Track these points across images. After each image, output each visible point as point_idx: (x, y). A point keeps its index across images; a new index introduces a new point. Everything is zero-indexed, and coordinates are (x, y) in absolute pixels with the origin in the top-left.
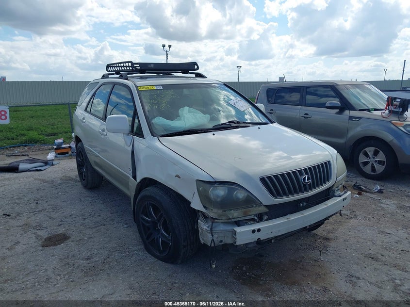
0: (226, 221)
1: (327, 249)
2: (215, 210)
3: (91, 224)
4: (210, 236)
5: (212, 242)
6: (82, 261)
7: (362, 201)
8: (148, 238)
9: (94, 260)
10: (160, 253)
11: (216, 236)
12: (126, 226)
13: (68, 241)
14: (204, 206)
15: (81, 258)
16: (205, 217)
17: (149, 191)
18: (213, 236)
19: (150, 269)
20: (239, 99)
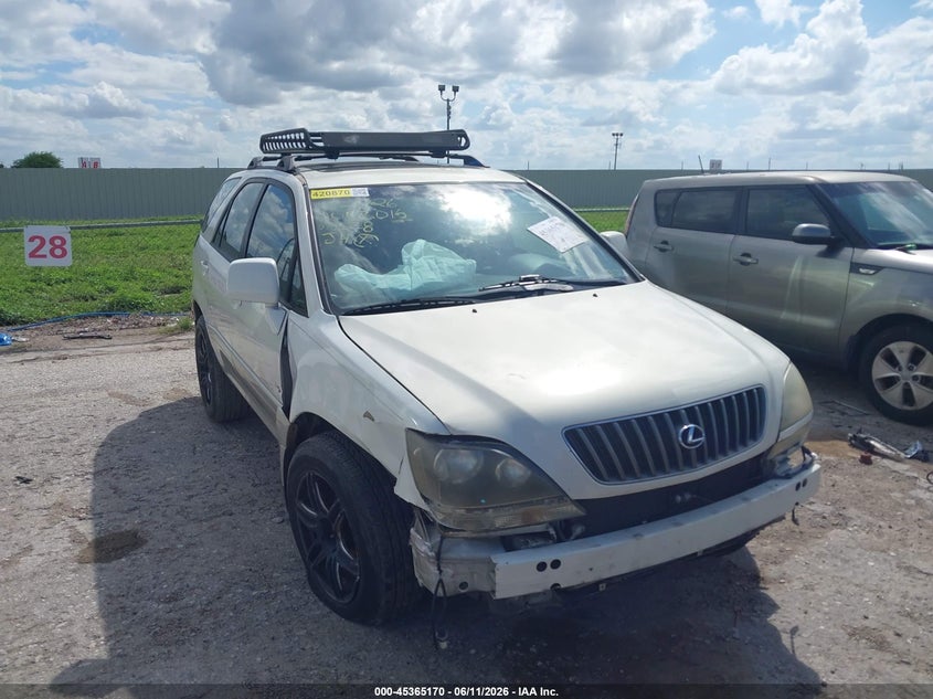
0: (474, 535)
1: (756, 608)
2: (448, 509)
3: (200, 511)
4: (433, 569)
5: (438, 586)
6: (155, 606)
7: (868, 480)
8: (312, 557)
9: (182, 603)
10: (337, 596)
11: (448, 571)
12: (278, 519)
13: (140, 550)
14: (423, 497)
15: (156, 597)
16: (428, 522)
17: (313, 446)
18: (441, 571)
19: (309, 634)
20: (558, 220)
